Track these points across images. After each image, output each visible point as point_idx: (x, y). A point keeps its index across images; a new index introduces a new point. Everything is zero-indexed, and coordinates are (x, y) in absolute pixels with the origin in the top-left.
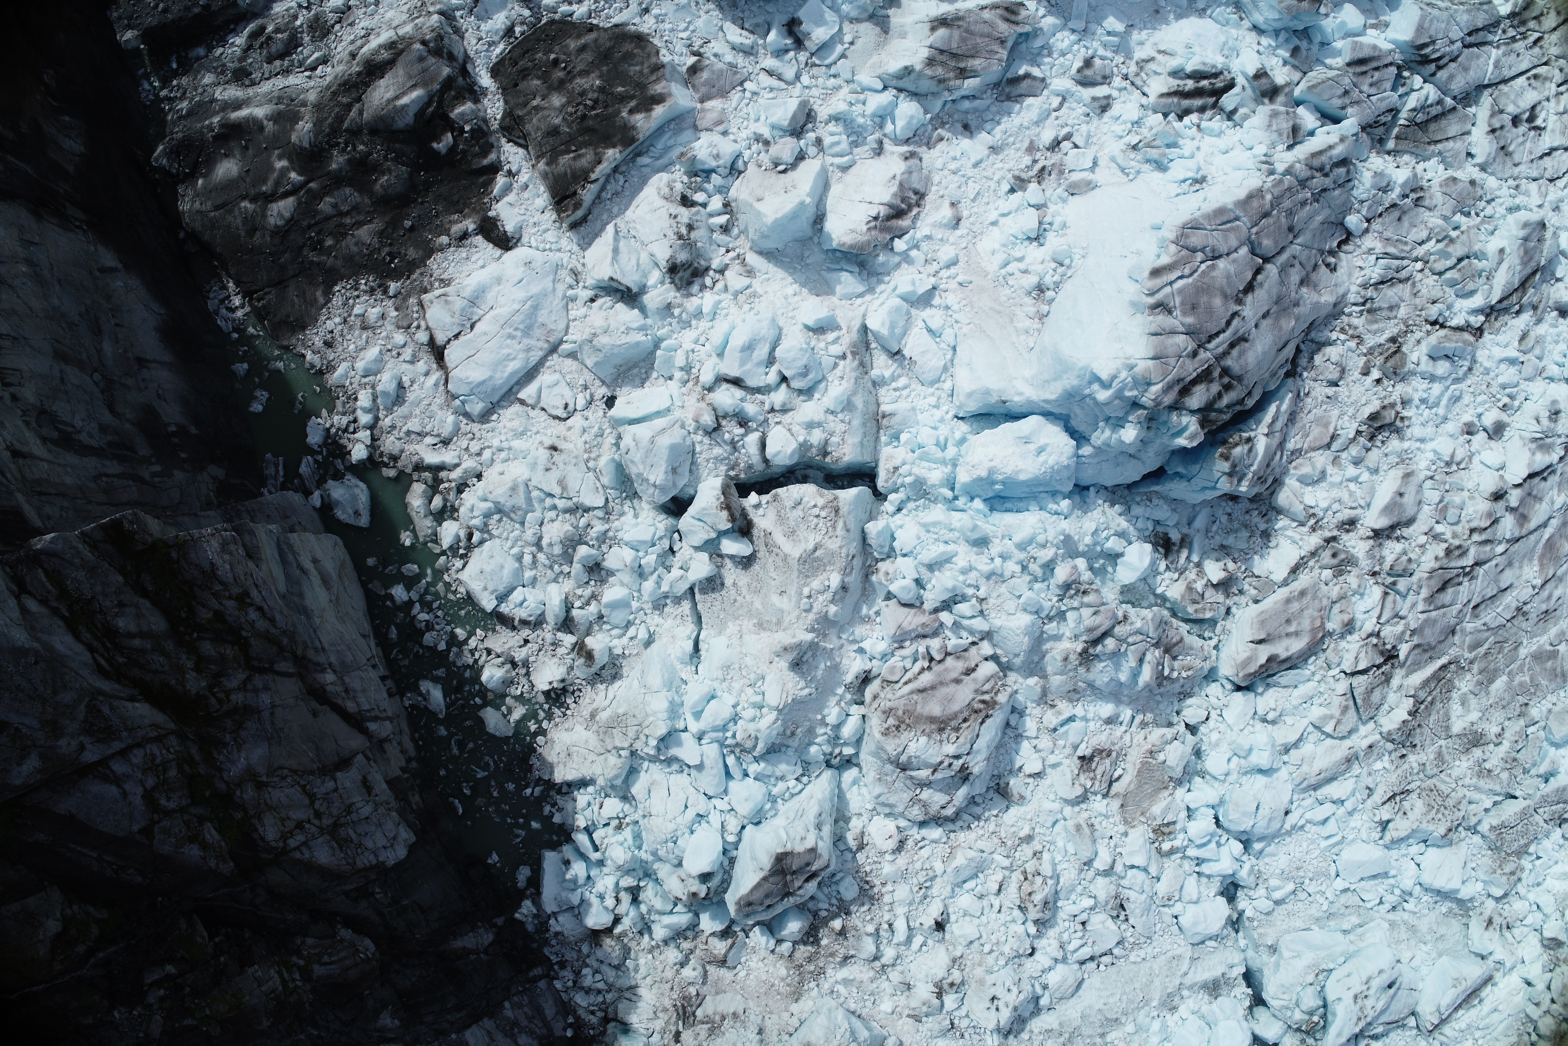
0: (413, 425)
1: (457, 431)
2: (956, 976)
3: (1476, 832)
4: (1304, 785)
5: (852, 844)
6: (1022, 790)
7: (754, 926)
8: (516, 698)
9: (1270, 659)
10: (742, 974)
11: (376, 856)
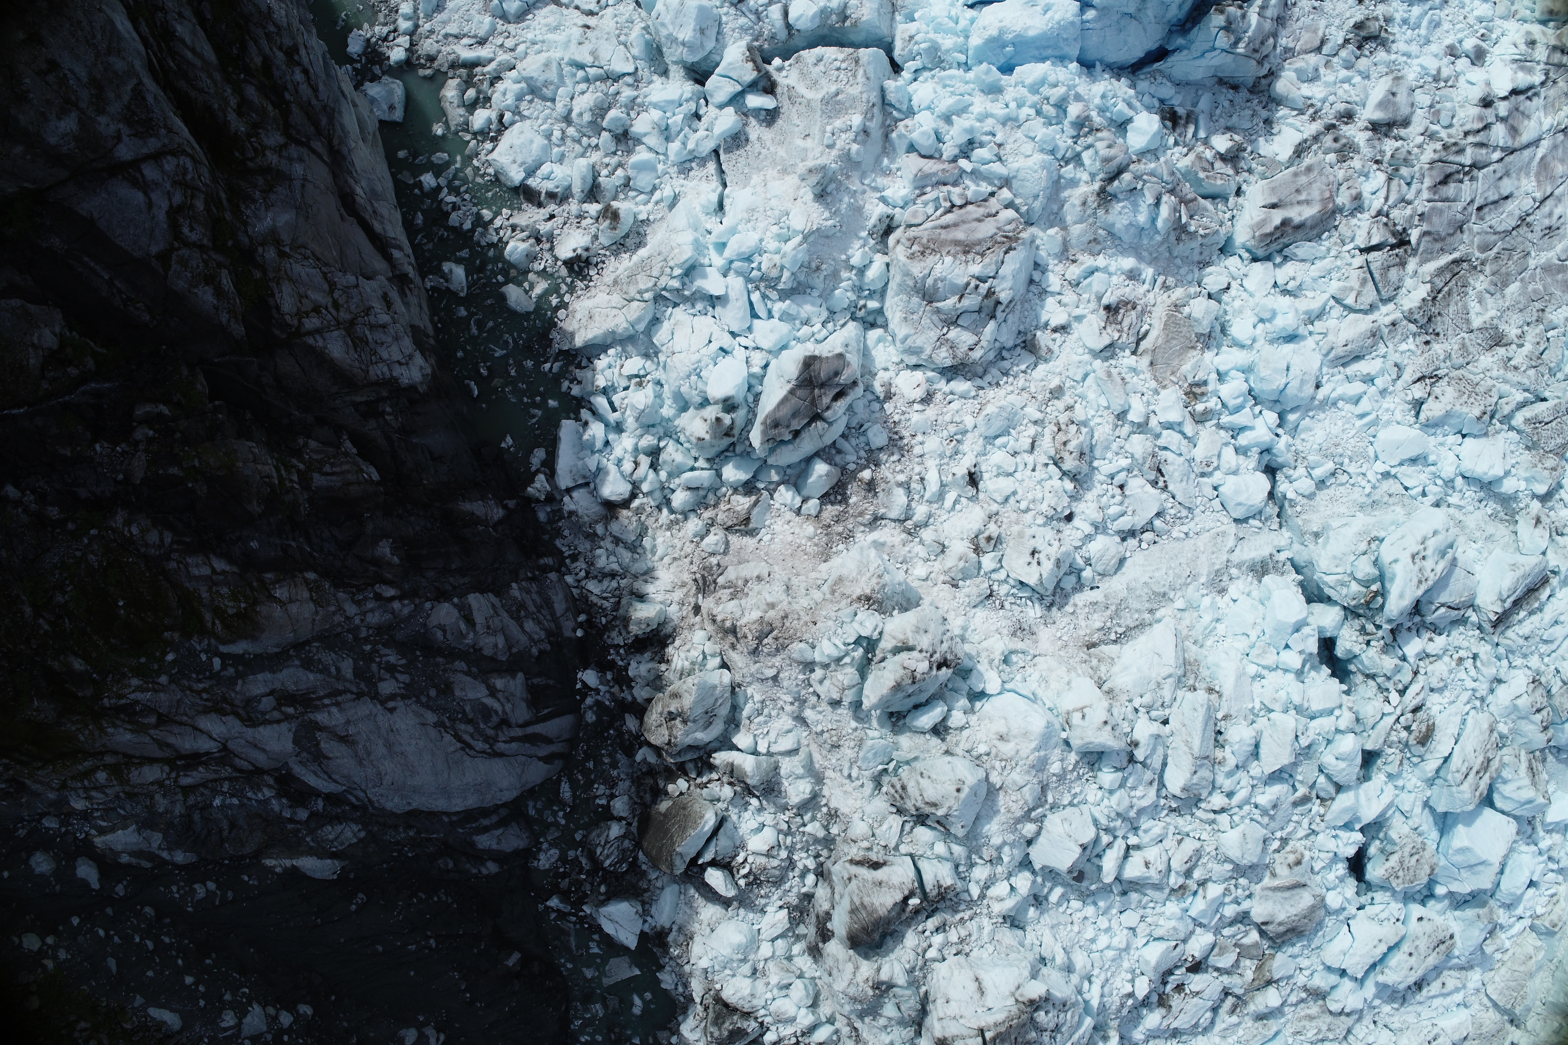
0: (452, 29)
1: (492, 31)
2: (993, 529)
3: (1511, 428)
4: (1332, 355)
5: (879, 390)
6: (1050, 344)
7: (779, 484)
8: (538, 273)
9: (1285, 223)
10: (767, 538)
11: (390, 370)
